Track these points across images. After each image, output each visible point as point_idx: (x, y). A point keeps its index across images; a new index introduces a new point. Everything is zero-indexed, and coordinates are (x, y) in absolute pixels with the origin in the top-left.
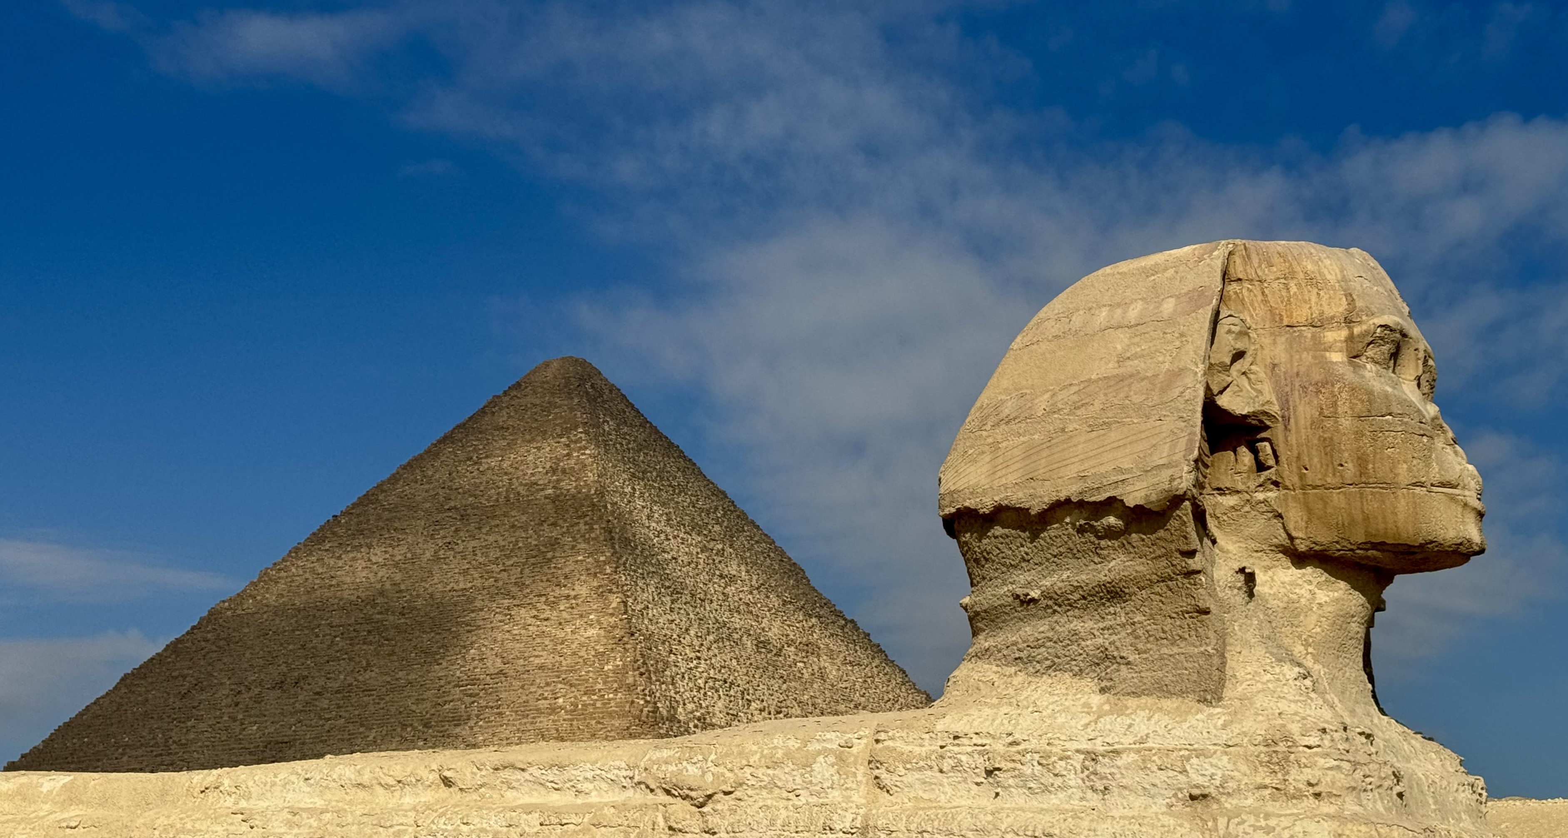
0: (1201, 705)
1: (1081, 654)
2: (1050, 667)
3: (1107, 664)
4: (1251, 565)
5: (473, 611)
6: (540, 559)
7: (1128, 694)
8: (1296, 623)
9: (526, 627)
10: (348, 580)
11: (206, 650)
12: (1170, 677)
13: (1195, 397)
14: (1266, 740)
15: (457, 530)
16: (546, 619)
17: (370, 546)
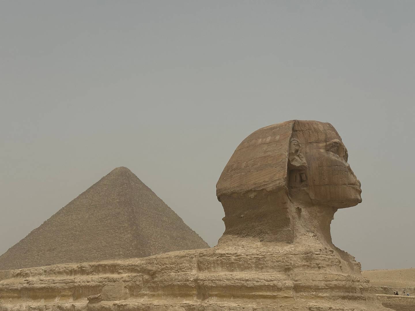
0: (288, 244)
1: (255, 232)
2: (247, 235)
3: (262, 234)
4: (300, 207)
5: (99, 231)
6: (115, 217)
7: (268, 242)
8: (312, 222)
9: (112, 234)
10: (67, 223)
11: (30, 242)
12: (279, 236)
13: (286, 161)
14: (305, 253)
15: (94, 211)
16: (117, 232)
17: (72, 215)
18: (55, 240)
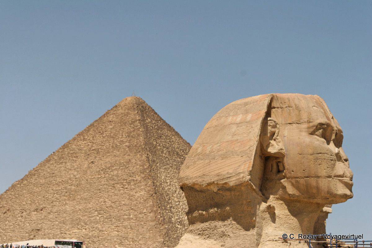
2: (208, 237)
3: (224, 237)
5: (101, 185)
6: (124, 167)
9: (120, 190)
10: (59, 174)
11: (11, 198)
15: (95, 157)
16: (126, 188)
17: (66, 163)
18: (44, 197)
